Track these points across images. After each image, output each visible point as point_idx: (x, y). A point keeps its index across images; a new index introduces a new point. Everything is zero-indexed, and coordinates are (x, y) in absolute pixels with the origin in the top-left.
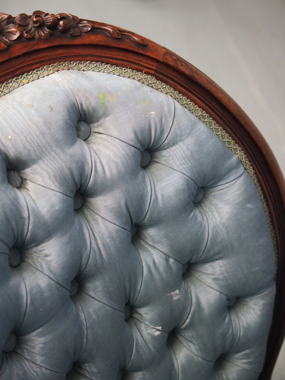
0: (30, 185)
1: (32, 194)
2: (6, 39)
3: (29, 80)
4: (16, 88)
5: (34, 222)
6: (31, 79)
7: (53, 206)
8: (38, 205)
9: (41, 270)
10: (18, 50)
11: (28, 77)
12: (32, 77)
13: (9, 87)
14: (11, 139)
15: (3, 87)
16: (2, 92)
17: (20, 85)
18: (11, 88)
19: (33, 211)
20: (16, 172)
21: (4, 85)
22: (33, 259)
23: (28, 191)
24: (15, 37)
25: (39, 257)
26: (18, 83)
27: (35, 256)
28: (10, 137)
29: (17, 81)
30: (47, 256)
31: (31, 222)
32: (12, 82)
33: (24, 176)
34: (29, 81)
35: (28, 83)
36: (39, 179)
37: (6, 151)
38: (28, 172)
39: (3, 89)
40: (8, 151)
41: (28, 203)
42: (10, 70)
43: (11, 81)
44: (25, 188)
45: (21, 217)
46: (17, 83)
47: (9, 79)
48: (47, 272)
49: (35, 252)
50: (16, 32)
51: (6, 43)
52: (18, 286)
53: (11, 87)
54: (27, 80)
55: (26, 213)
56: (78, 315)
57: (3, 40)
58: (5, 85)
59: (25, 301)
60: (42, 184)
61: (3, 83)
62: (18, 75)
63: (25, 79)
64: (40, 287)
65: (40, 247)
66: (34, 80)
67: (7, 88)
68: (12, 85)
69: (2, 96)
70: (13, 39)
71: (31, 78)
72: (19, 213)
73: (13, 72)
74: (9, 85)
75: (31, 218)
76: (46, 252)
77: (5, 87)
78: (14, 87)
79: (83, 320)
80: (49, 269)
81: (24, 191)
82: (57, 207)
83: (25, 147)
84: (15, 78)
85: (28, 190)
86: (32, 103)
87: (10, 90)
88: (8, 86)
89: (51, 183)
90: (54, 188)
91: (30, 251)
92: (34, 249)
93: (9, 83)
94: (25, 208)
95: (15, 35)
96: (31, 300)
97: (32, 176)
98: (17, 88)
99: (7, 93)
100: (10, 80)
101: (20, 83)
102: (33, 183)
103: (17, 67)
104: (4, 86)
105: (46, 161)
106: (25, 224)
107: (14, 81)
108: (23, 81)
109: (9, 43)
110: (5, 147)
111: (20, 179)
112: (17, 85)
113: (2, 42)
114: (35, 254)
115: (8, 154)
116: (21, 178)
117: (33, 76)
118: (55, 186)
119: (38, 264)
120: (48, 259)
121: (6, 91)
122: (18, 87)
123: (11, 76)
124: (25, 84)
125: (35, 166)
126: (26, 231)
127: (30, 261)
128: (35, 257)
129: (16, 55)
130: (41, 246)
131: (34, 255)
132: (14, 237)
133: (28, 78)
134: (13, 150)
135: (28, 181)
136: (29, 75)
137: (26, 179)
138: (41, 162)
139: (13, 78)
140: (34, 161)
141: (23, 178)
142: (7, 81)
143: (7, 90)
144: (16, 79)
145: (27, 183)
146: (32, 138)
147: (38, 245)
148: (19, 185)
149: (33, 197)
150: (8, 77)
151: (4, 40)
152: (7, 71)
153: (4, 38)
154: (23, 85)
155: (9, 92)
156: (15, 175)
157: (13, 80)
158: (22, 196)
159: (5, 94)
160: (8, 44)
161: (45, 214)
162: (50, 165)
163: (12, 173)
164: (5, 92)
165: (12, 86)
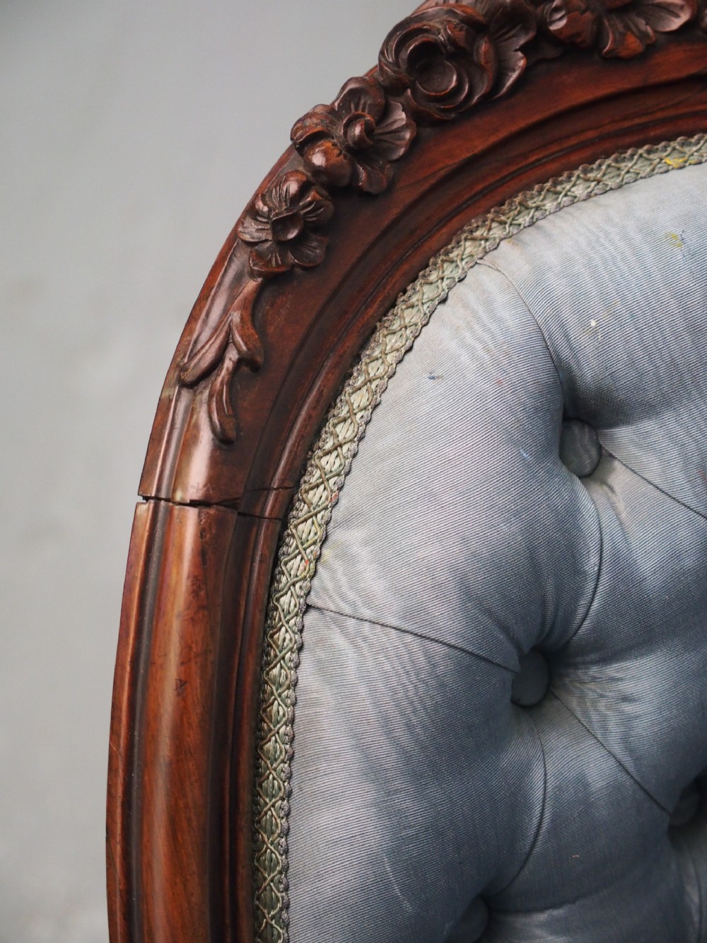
0: (619, 477)
1: (621, 506)
2: (647, 24)
3: (686, 158)
4: (641, 178)
5: (612, 591)
6: (692, 158)
7: (676, 555)
8: (634, 543)
9: (599, 736)
10: (674, 64)
11: (686, 149)
12: (697, 151)
13: (623, 173)
14: (595, 332)
15: (604, 167)
16: (599, 182)
17: (656, 171)
18: (628, 175)
19: (616, 557)
20: (587, 430)
21: (608, 162)
22: (582, 698)
23: (610, 495)
24: (676, 24)
25: (602, 696)
26: (651, 164)
27: (591, 690)
28: (593, 323)
29: (652, 156)
30: (626, 699)
31: (600, 589)
32: (636, 157)
33: (609, 447)
34: (686, 162)
35: (681, 168)
36: (652, 467)
37: (572, 363)
38: (624, 437)
39: (604, 175)
40: (578, 363)
41: (606, 531)
42: (637, 121)
43: (632, 156)
44: (604, 482)
45: (577, 571)
46: (648, 163)
47: (628, 147)
48: (617, 749)
49: (594, 679)
50: (682, 7)
51: (643, 36)
52: (524, 771)
53: (628, 172)
54: (681, 160)
55: (594, 560)
56: (680, 892)
57: (636, 26)
58: (613, 164)
59: (535, 821)
60: (657, 481)
61: (607, 157)
62: (656, 141)
63: (675, 154)
64: (586, 786)
65: (612, 670)
66: (700, 163)
67: (616, 173)
68: (632, 167)
69: (596, 195)
70: (668, 29)
71: (692, 155)
72: (574, 557)
73: (644, 127)
74: (622, 165)
75: (604, 578)
76: (627, 687)
77: (609, 170)
78: (638, 174)
79: (694, 909)
80: (625, 739)
81: (599, 492)
82: (689, 562)
83: (632, 363)
84: (646, 147)
85: (611, 489)
86: (683, 231)
87: (622, 181)
88: (619, 169)
89: (687, 486)
90: (693, 504)
91: (580, 672)
92: (594, 670)
93: (625, 158)
94: (593, 545)
95: (677, 16)
96: (553, 821)
97: (633, 450)
98: (644, 178)
99: (611, 189)
100: (630, 152)
101: (659, 163)
102: (632, 473)
103: (659, 115)
104: (609, 166)
105: (685, 417)
106: (582, 594)
107: (641, 156)
108: (668, 160)
109: (654, 39)
110: (571, 349)
111: (594, 452)
112: (649, 169)
113: (633, 32)
114: (592, 686)
115: (578, 373)
116: (600, 448)
117: (700, 149)
118: (697, 496)
119: (595, 717)
120: (628, 708)
121: (611, 183)
122: (650, 175)
123: (635, 138)
124: (672, 169)
125: (648, 425)
126: (581, 611)
127: (574, 703)
128: (591, 695)
129: (664, 78)
130: (616, 666)
131: (589, 686)
132: (543, 623)
133: (685, 153)
134: (594, 363)
135: (616, 463)
136: (690, 144)
137: (611, 456)
138: (668, 416)
139: (639, 145)
140: (649, 409)
141: (604, 451)
142: (622, 153)
143: (613, 180)
144: (649, 152)
145: (612, 470)
146: (658, 336)
147: (606, 660)
148: (588, 470)
149: (623, 515)
150: (628, 140)
151: (639, 30)
152: (627, 124)
153: (642, 23)
154: (667, 171)
155: (620, 187)
156: (581, 436)
157: (640, 151)
158: (590, 506)
159: (606, 192)
160: (649, 42)
161: (647, 574)
162: (694, 431)
163: (576, 429)
164: (607, 185)
165: (631, 170)
